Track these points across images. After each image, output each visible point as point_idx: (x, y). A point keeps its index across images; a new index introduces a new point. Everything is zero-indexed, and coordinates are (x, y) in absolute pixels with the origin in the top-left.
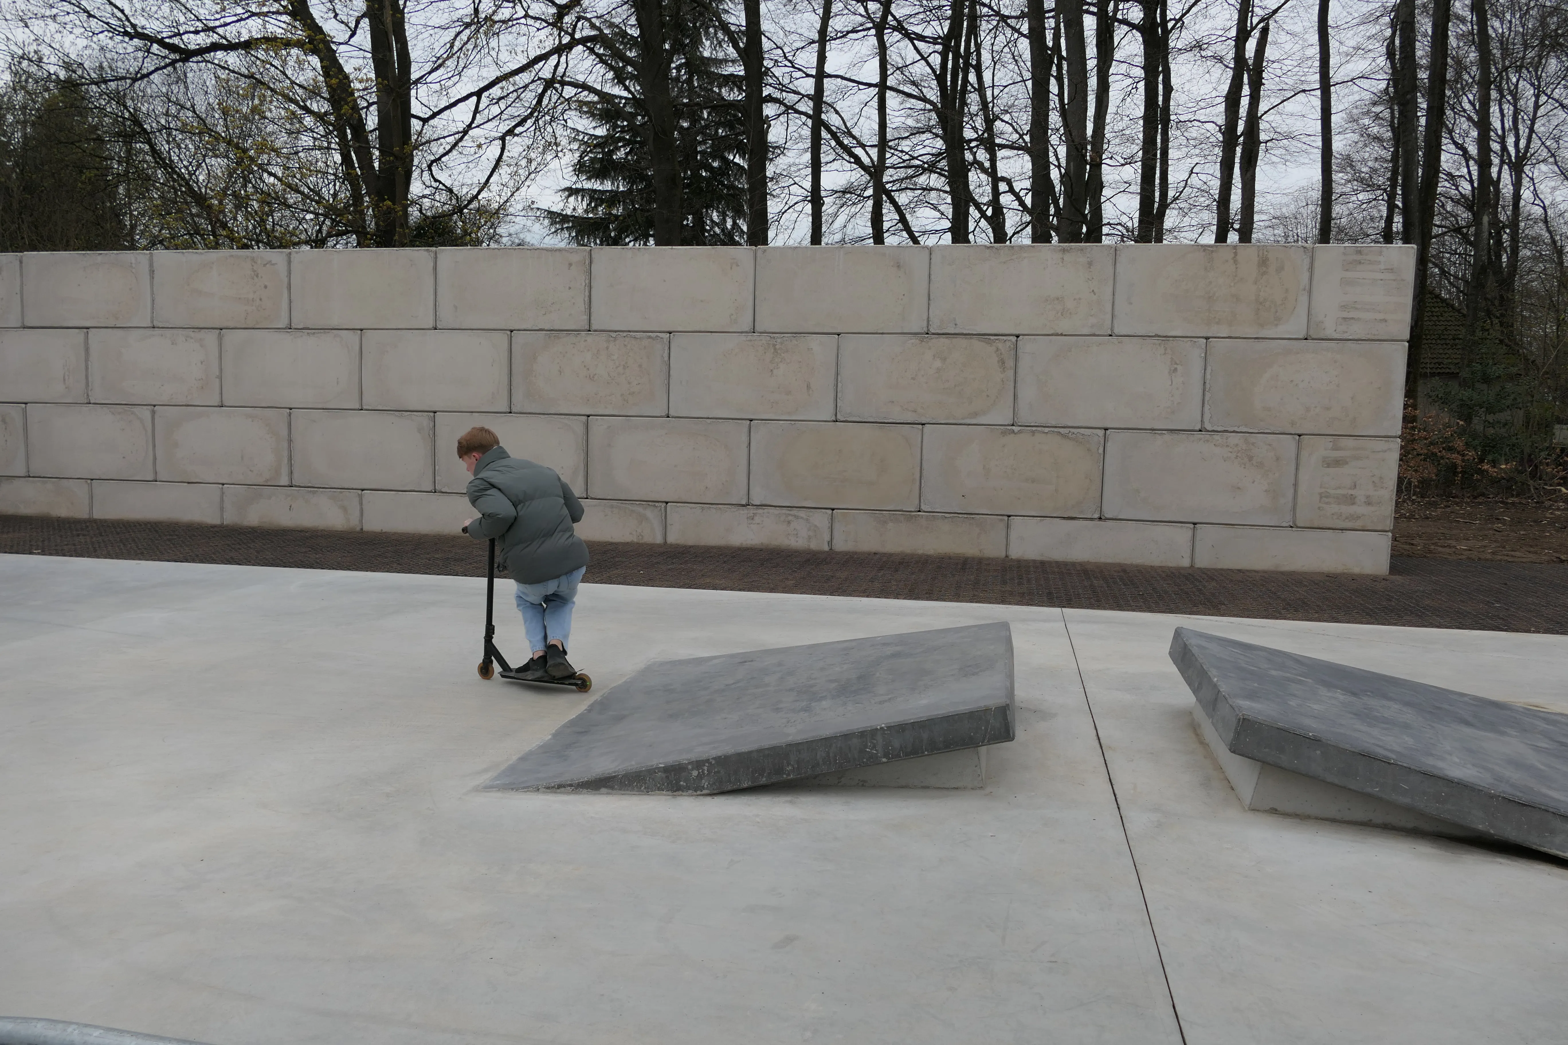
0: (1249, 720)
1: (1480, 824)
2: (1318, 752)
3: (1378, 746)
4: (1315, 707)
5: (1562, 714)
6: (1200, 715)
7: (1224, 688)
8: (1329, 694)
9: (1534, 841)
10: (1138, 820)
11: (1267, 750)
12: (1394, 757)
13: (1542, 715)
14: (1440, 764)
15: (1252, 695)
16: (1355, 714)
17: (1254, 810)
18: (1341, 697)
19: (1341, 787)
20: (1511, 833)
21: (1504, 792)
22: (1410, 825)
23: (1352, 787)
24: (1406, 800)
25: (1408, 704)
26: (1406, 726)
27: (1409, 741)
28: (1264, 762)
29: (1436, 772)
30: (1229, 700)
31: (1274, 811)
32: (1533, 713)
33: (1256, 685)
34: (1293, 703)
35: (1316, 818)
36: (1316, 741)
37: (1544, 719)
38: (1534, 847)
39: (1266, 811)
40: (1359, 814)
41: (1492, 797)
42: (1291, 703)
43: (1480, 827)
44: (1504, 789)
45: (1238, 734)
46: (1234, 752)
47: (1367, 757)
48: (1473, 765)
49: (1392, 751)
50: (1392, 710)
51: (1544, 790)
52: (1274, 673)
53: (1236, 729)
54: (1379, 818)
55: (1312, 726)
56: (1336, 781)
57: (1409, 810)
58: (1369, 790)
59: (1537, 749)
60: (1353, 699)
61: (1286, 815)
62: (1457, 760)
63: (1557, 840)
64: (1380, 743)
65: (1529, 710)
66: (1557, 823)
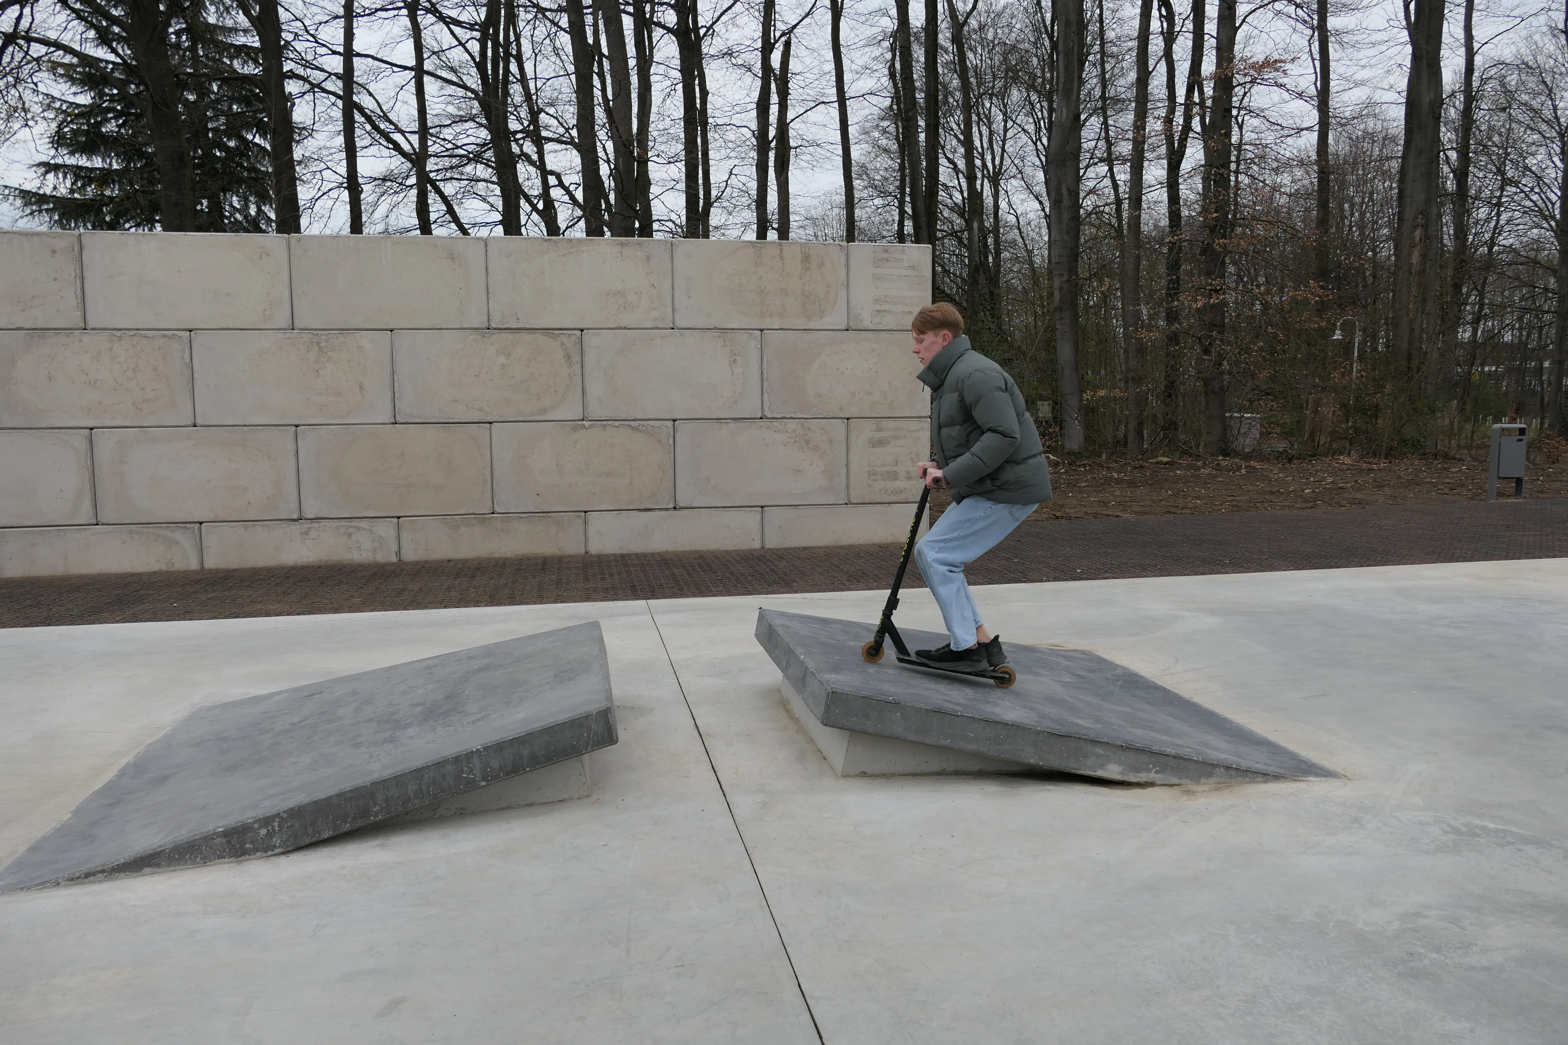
0: (836, 693)
1: (1031, 758)
2: (898, 714)
3: (948, 701)
4: (890, 671)
5: (1075, 651)
6: (790, 693)
7: (810, 665)
9: (1072, 766)
10: (744, 804)
11: (855, 719)
12: (960, 709)
13: (1062, 653)
14: (997, 710)
15: (836, 668)
17: (846, 776)
19: (919, 743)
20: (1054, 762)
21: (1048, 727)
22: (976, 769)
23: (927, 742)
24: (971, 747)
27: (970, 692)
28: (852, 730)
29: (994, 718)
30: (817, 676)
31: (863, 775)
32: (1056, 652)
33: (838, 657)
35: (900, 775)
37: (1064, 657)
38: (1073, 771)
39: (856, 776)
41: (1039, 733)
42: (870, 671)
43: (1032, 761)
44: (1047, 725)
45: (828, 706)
46: (826, 725)
47: (938, 712)
48: (1021, 707)
49: (958, 704)
51: (1076, 720)
52: (851, 643)
53: (826, 702)
54: (951, 766)
55: (890, 690)
56: (915, 738)
57: (975, 755)
58: (942, 742)
59: (1064, 684)
61: (874, 776)
62: (1009, 704)
63: (1090, 762)
64: (947, 698)
65: (1052, 650)
66: (1089, 748)
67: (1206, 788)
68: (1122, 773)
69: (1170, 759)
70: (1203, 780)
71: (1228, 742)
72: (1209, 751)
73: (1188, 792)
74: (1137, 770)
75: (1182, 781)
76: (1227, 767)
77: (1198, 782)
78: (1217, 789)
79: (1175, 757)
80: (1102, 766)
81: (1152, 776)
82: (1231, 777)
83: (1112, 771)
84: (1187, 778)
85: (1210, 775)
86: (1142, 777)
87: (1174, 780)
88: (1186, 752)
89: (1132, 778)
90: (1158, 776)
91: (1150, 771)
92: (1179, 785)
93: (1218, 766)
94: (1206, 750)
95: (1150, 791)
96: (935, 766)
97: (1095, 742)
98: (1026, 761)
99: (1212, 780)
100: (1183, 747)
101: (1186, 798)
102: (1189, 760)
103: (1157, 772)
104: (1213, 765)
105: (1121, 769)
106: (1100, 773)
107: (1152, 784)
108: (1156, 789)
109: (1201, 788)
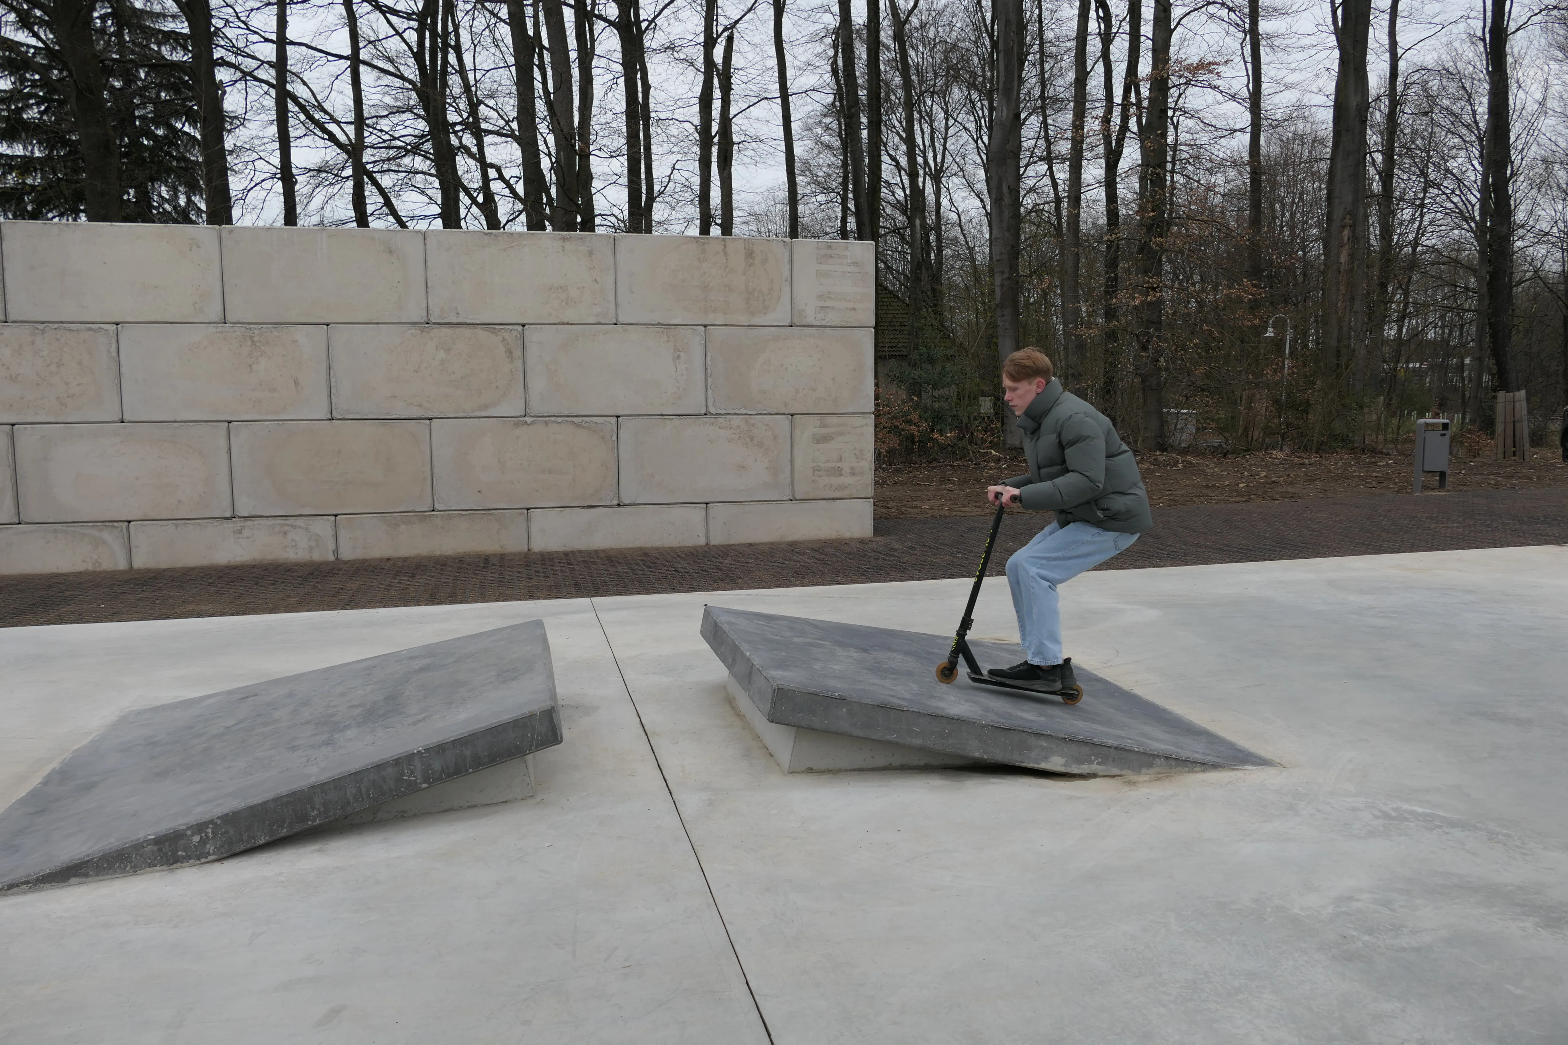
0: (783, 689)
1: (976, 751)
2: (844, 710)
4: (836, 667)
6: (736, 689)
7: (757, 662)
8: (845, 654)
9: (1016, 759)
10: (690, 802)
11: (800, 715)
12: (906, 704)
13: (1005, 647)
14: (942, 704)
15: (782, 665)
16: (869, 669)
17: (792, 772)
18: (855, 655)
19: (865, 739)
20: (999, 755)
21: (992, 721)
22: (922, 763)
23: (873, 737)
24: (917, 742)
25: (907, 653)
26: (910, 674)
27: (915, 687)
28: (798, 727)
29: (940, 713)
30: (763, 672)
31: (810, 771)
32: (999, 646)
33: (784, 654)
34: (817, 667)
35: (846, 771)
36: (842, 699)
37: (1008, 650)
38: (1017, 764)
39: (802, 772)
40: (881, 760)
42: (816, 667)
43: (977, 755)
44: (992, 718)
45: (774, 703)
46: (772, 722)
47: (885, 708)
48: (966, 701)
49: (903, 699)
50: (896, 660)
52: (796, 640)
53: (772, 699)
54: (897, 761)
55: (837, 686)
56: (861, 734)
57: (921, 749)
58: (889, 737)
60: (865, 655)
61: (821, 772)
62: (953, 698)
63: (1033, 755)
64: (894, 693)
65: (995, 644)
66: (1032, 741)
67: (1147, 778)
68: (1065, 765)
69: (1112, 750)
70: (1144, 770)
71: (1168, 733)
72: (1149, 742)
73: (1129, 783)
74: (1079, 761)
75: (1124, 772)
76: (1167, 758)
77: (1139, 773)
78: (1158, 779)
79: (1116, 748)
80: (1046, 758)
81: (1094, 768)
82: (1171, 767)
83: (1056, 763)
84: (1128, 768)
85: (1151, 765)
86: (1085, 769)
87: (1116, 771)
88: (1127, 743)
89: (1075, 770)
90: (1100, 767)
91: (1091, 762)
92: (1120, 776)
93: (1158, 756)
94: (1147, 741)
95: (1092, 782)
96: (881, 761)
97: (1038, 735)
98: (971, 755)
99: (1152, 771)
100: (1123, 738)
101: (1127, 789)
102: (1130, 751)
103: (1098, 764)
104: (1153, 755)
105: (1064, 760)
106: (1043, 766)
107: (1094, 776)
108: (1098, 779)
109: (1141, 778)
